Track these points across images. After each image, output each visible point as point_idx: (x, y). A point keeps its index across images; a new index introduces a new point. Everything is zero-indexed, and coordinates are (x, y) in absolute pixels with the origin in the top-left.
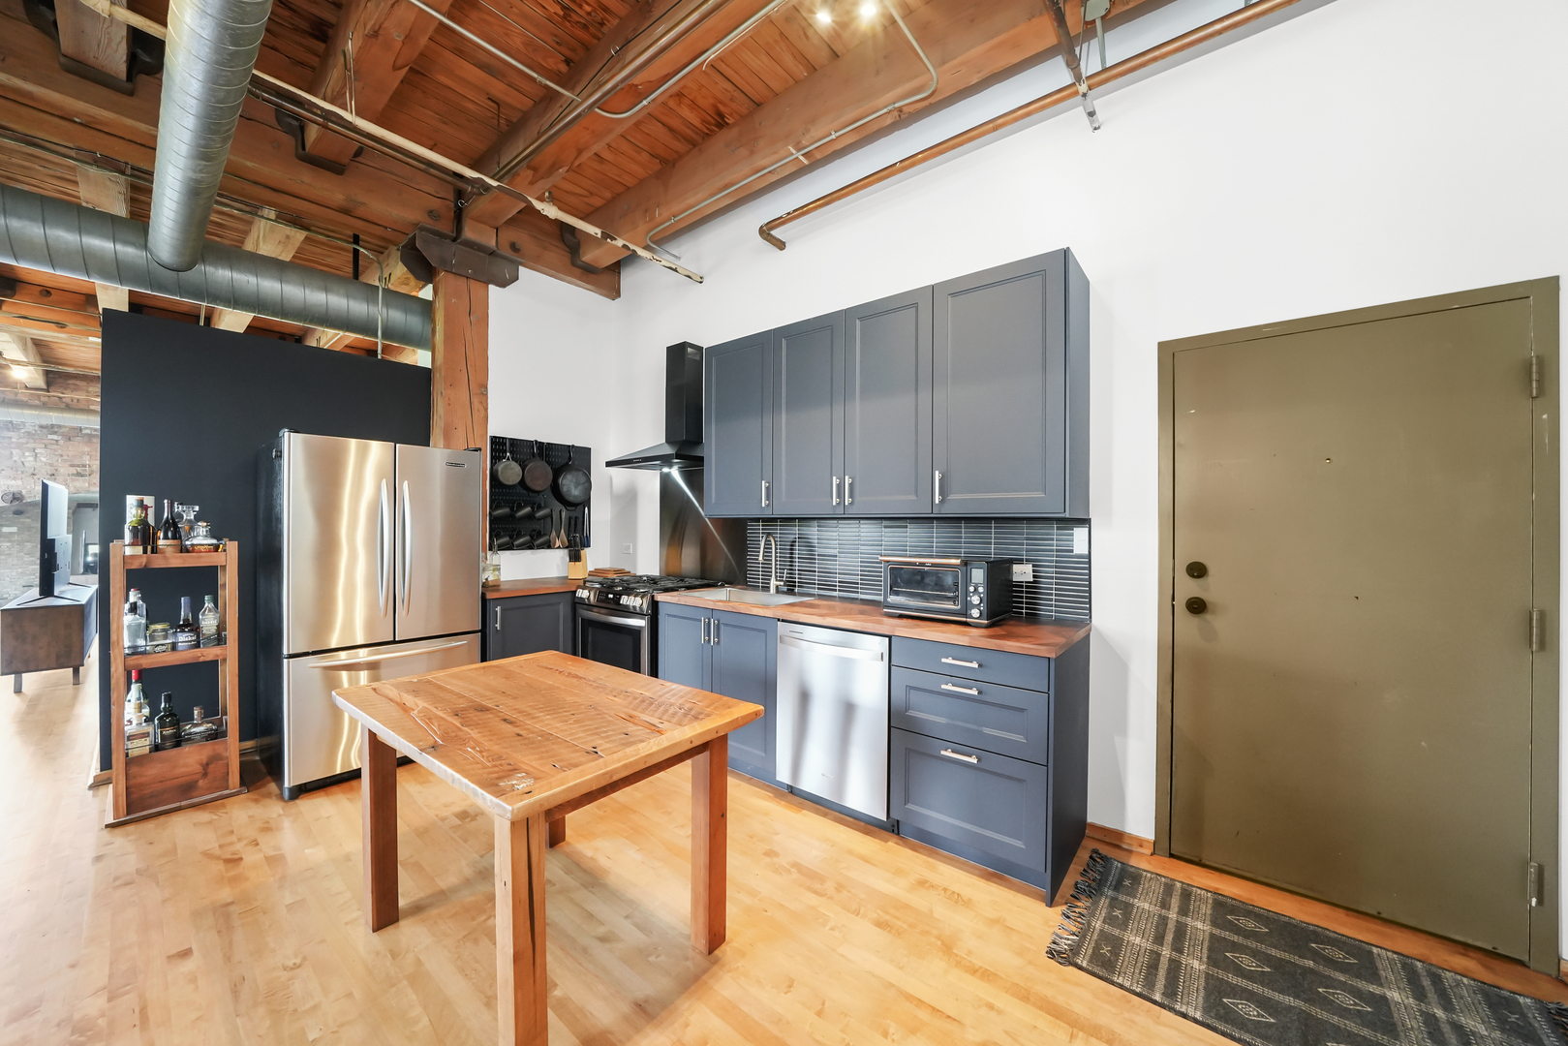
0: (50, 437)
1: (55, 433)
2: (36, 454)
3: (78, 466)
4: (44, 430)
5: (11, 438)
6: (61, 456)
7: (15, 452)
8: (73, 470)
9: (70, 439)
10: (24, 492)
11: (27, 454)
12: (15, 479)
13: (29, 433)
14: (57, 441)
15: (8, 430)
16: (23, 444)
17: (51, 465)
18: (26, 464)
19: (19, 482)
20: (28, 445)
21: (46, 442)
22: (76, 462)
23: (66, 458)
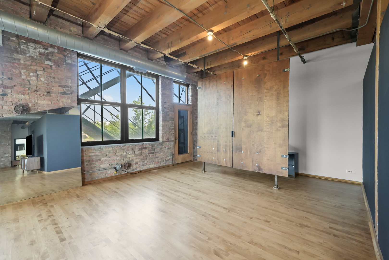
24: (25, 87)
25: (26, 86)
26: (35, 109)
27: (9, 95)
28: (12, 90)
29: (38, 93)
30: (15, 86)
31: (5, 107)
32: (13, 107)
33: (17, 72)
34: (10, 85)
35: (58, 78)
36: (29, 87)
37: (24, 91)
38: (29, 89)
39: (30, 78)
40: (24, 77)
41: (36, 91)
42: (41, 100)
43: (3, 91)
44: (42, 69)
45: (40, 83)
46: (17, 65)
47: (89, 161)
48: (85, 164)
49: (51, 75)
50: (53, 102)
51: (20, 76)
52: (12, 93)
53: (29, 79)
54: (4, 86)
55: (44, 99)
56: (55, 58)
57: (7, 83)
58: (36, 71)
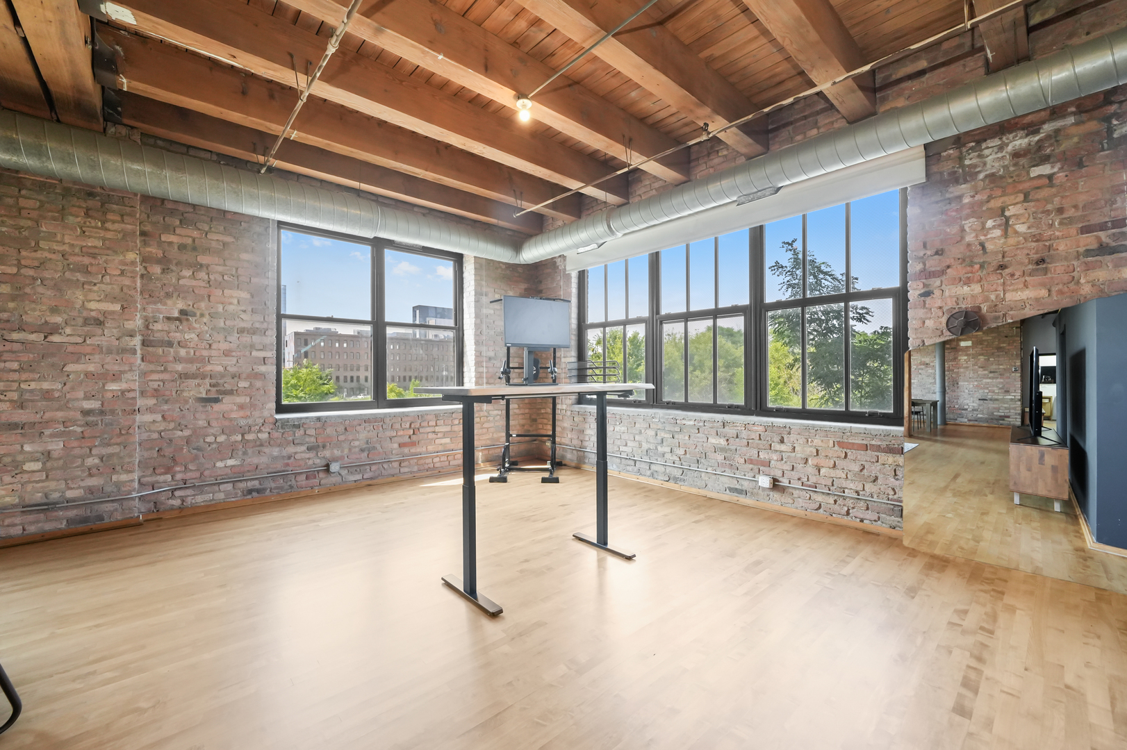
0: (1036, 172)
1: (1045, 160)
2: (1007, 219)
3: (1103, 227)
4: (1023, 161)
5: (960, 197)
6: (1060, 210)
8: (1089, 241)
9: (1080, 165)
10: (984, 309)
11: (990, 223)
12: (968, 282)
13: (992, 177)
14: (1050, 177)
16: (981, 203)
17: (1037, 238)
18: (989, 247)
19: (977, 288)
21: (1026, 185)
22: (1096, 219)
23: (1071, 213)
24: (972, 265)
25: (976, 260)
26: (999, 317)
27: (937, 293)
28: (944, 278)
29: (1007, 271)
30: (948, 267)
31: (927, 322)
32: (944, 320)
33: (955, 230)
34: (938, 269)
35: (1076, 207)
36: (982, 261)
37: (970, 275)
38: (982, 266)
39: (985, 235)
40: (970, 238)
41: (1002, 267)
42: (1016, 290)
43: (925, 286)
44: (1021, 197)
45: (1012, 241)
46: (954, 214)
49: (1049, 207)
50: (1055, 289)
51: (962, 238)
52: (944, 286)
53: (982, 238)
54: (927, 274)
55: (1026, 286)
56: (1065, 145)
57: (934, 264)
58: (1003, 210)
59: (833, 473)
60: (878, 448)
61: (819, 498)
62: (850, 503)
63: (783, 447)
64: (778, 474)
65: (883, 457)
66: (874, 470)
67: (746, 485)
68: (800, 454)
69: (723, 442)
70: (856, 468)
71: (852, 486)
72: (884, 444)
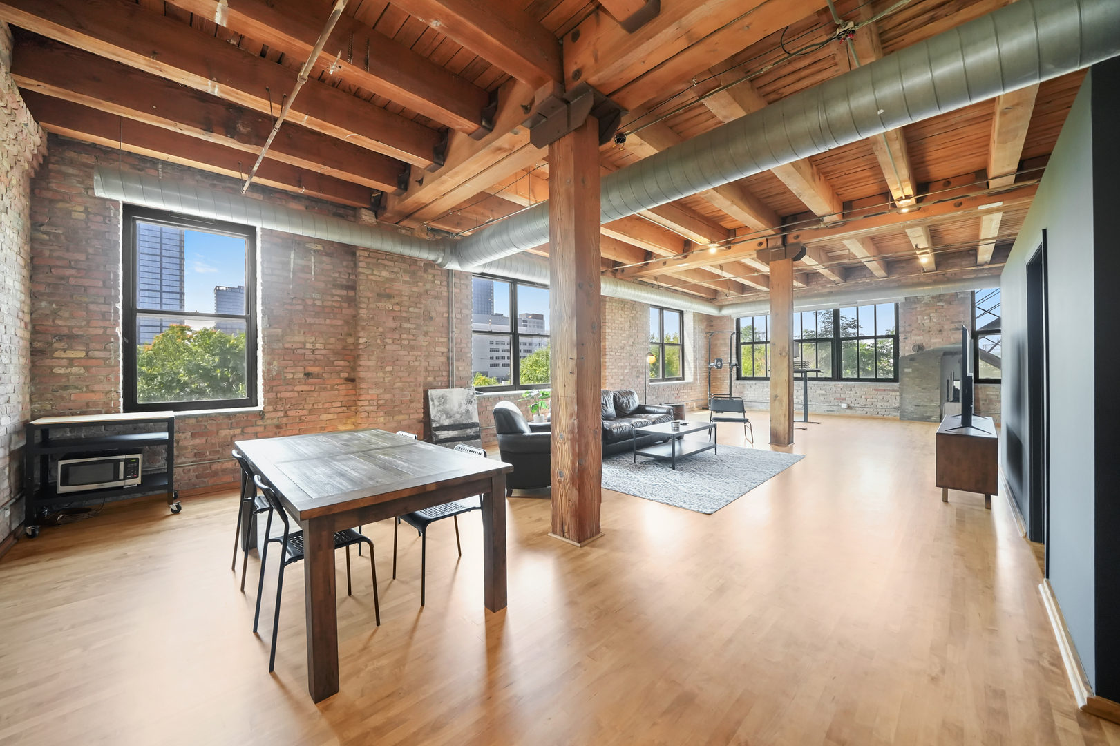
0: (938, 304)
1: (941, 301)
4: (935, 300)
7: (919, 317)
8: (953, 326)
9: (950, 304)
10: (924, 344)
11: (925, 318)
12: (919, 335)
13: (926, 303)
14: (942, 306)
15: (915, 303)
16: (923, 311)
17: (939, 324)
19: (922, 338)
20: (926, 312)
21: (936, 308)
22: (955, 320)
23: (947, 317)
24: (920, 330)
26: (928, 348)
27: (909, 338)
28: (911, 334)
29: (931, 333)
30: (913, 330)
31: (906, 348)
32: (911, 347)
33: (914, 318)
34: (910, 330)
36: (923, 329)
37: (919, 333)
38: (923, 331)
39: (925, 321)
40: (919, 321)
41: (929, 331)
42: (934, 339)
43: (904, 335)
44: (934, 311)
45: (932, 324)
47: (986, 400)
48: (981, 403)
49: (942, 315)
52: (911, 336)
53: (923, 322)
54: (905, 332)
55: (936, 337)
56: (946, 297)
57: (908, 329)
58: (929, 314)
59: (872, 400)
60: (889, 390)
61: (867, 410)
62: (879, 410)
63: (851, 392)
64: (849, 403)
65: (890, 392)
66: (888, 398)
67: (835, 408)
68: (858, 394)
69: (824, 392)
70: (881, 398)
71: (880, 404)
72: (891, 389)
